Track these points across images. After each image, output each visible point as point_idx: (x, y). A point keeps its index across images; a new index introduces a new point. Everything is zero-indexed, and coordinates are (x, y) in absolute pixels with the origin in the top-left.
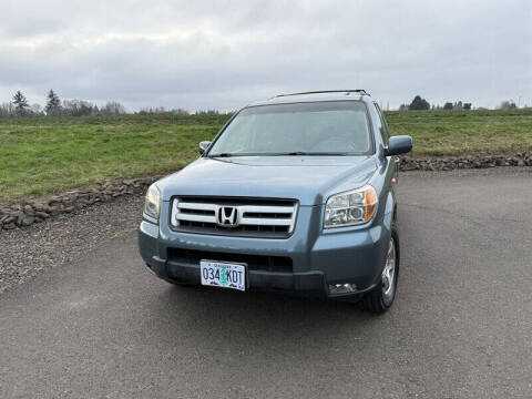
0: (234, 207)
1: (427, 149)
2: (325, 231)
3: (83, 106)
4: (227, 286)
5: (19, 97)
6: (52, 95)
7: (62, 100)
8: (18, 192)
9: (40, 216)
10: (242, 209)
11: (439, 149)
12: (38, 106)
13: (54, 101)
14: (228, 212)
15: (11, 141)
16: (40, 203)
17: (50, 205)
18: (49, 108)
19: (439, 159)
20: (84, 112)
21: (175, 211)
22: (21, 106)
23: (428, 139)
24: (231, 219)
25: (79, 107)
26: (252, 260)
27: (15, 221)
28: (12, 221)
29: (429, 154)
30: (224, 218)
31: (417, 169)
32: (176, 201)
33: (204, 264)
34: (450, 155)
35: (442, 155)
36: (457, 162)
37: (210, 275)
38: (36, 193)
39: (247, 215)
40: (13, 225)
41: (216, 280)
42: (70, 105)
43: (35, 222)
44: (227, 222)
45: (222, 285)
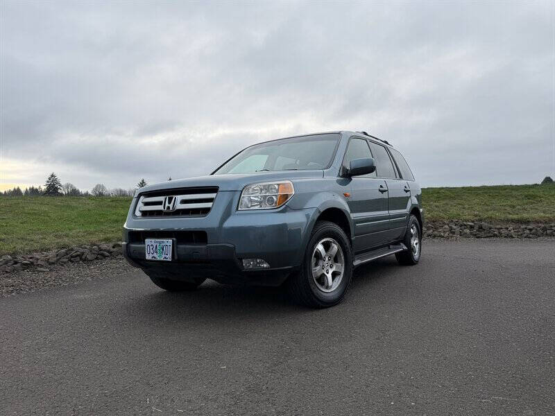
0: (174, 197)
1: (510, 217)
2: (237, 212)
4: (162, 259)
8: (94, 239)
9: (102, 255)
10: (179, 198)
11: (525, 215)
14: (170, 200)
15: (109, 206)
16: (104, 246)
17: (113, 247)
19: (523, 226)
21: (140, 204)
23: (514, 207)
24: (171, 206)
26: (181, 237)
27: (80, 256)
28: (78, 255)
29: (513, 221)
30: (167, 205)
31: (495, 236)
32: (142, 198)
33: (148, 241)
34: (537, 222)
35: (527, 222)
36: (545, 229)
37: (152, 251)
38: (107, 240)
39: (183, 202)
40: (78, 258)
41: (155, 255)
43: (97, 258)
44: (169, 208)
45: (159, 259)
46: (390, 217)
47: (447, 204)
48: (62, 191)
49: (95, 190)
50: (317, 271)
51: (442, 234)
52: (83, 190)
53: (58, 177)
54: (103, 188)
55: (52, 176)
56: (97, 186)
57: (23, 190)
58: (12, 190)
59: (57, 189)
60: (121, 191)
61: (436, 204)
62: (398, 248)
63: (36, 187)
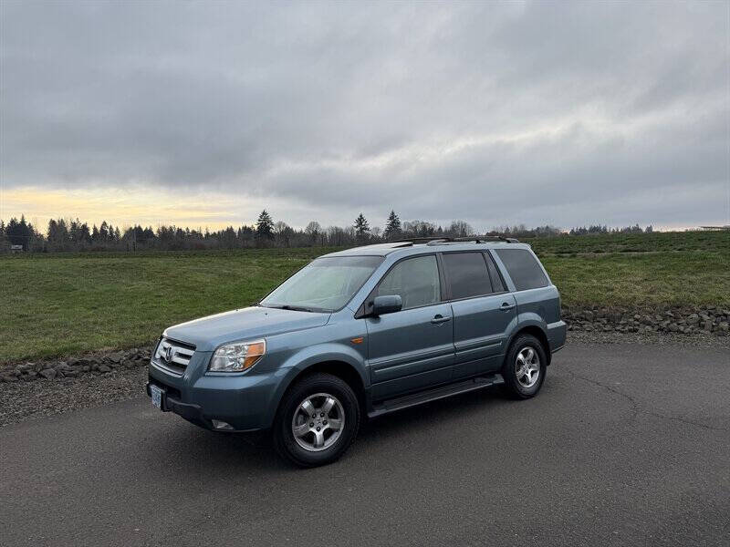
0: (172, 348)
3: (424, 228)
5: (361, 220)
6: (393, 217)
7: (402, 222)
10: (175, 349)
12: (377, 230)
13: (394, 222)
14: (170, 350)
18: (389, 231)
20: (425, 235)
22: (362, 229)
25: (419, 229)
30: (168, 354)
39: (179, 354)
42: (410, 227)
44: (168, 358)
46: (456, 350)
47: (710, 279)
48: (274, 230)
49: (309, 228)
50: (300, 429)
51: (682, 328)
52: (297, 228)
53: (270, 215)
54: (318, 225)
55: (264, 213)
56: (311, 224)
57: (236, 229)
58: (225, 230)
59: (269, 228)
60: (337, 229)
61: (693, 278)
62: (487, 383)
63: (249, 225)
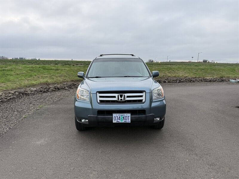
0: (123, 94)
2: (153, 101)
4: (123, 122)
10: (126, 95)
14: (121, 96)
21: (98, 97)
32: (97, 93)
33: (114, 115)
39: (128, 97)
41: (119, 120)
44: (121, 100)
45: (121, 122)
